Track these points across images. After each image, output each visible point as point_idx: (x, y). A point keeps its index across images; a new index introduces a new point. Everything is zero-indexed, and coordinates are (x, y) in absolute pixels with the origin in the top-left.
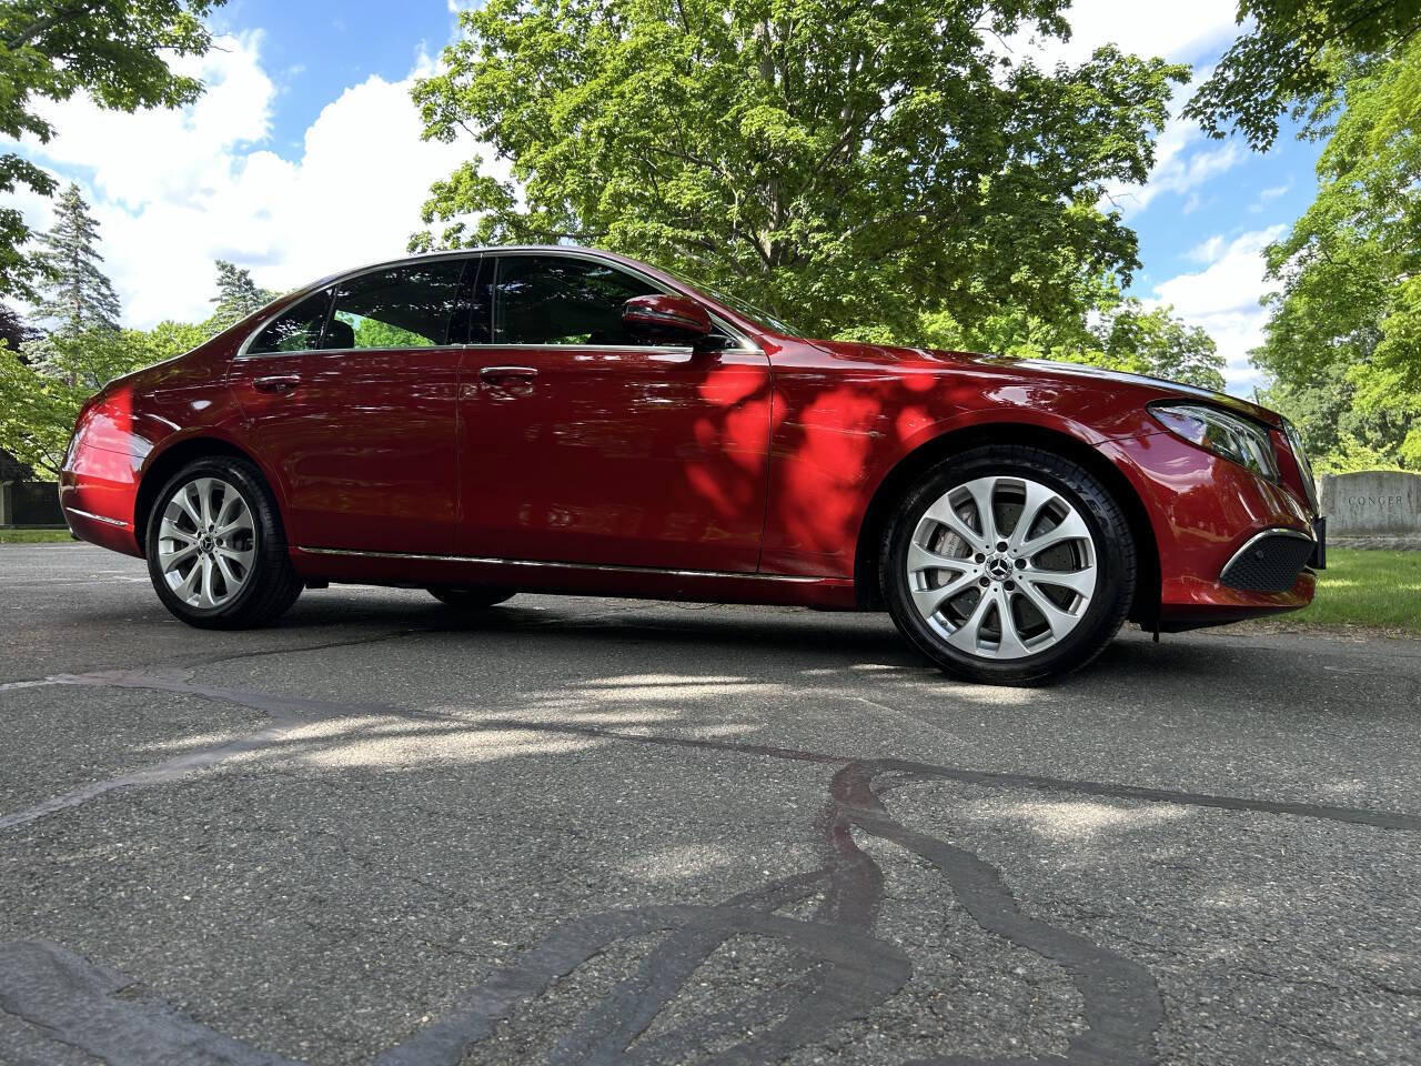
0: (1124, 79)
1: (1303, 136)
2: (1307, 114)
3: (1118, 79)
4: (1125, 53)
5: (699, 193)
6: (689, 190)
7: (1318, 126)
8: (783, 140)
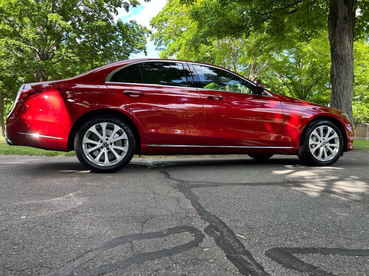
0: (137, 29)
1: (156, 49)
2: (157, 44)
3: (136, 29)
4: (138, 23)
5: (34, 35)
6: (31, 33)
7: (159, 48)
8: (64, 26)
